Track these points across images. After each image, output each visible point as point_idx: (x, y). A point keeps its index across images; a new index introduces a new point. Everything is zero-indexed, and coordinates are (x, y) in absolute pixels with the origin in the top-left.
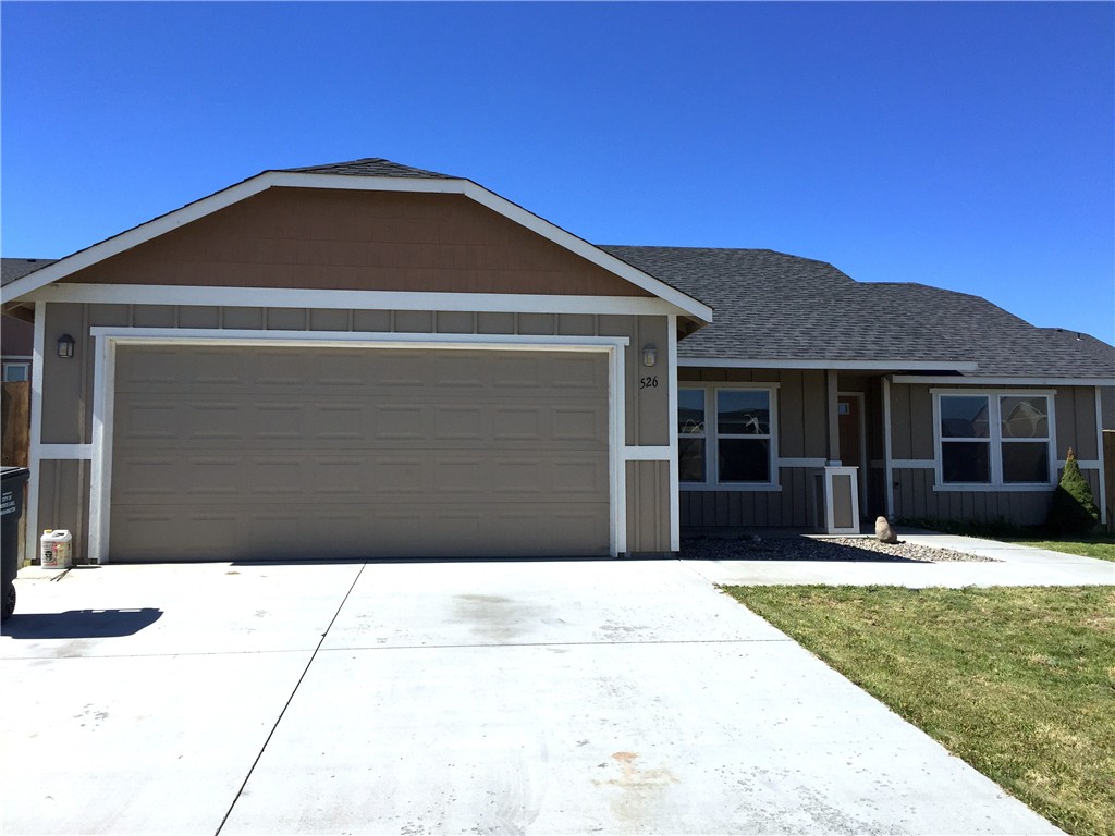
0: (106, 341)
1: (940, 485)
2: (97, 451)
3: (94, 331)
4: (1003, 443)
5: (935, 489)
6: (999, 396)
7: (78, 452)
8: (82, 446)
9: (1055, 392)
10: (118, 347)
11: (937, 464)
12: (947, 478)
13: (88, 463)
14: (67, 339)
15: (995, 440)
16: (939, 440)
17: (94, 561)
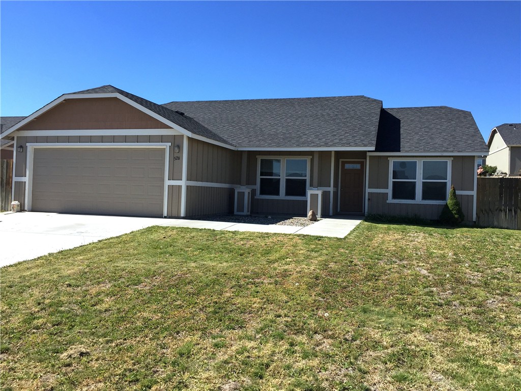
0: (31, 147)
1: (390, 200)
2: (27, 179)
3: (28, 144)
4: (423, 183)
5: (387, 202)
6: (422, 161)
7: (23, 179)
8: (24, 178)
9: (452, 158)
10: (35, 149)
11: (390, 191)
12: (394, 197)
13: (25, 182)
14: (21, 147)
15: (419, 181)
16: (391, 180)
17: (26, 211)
